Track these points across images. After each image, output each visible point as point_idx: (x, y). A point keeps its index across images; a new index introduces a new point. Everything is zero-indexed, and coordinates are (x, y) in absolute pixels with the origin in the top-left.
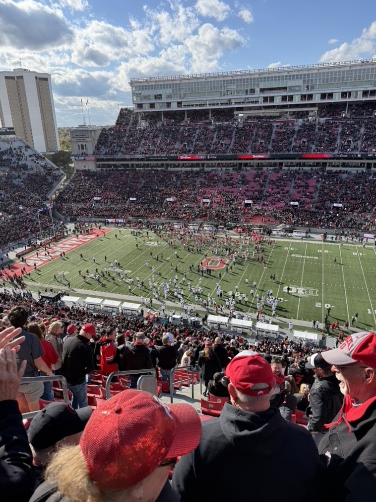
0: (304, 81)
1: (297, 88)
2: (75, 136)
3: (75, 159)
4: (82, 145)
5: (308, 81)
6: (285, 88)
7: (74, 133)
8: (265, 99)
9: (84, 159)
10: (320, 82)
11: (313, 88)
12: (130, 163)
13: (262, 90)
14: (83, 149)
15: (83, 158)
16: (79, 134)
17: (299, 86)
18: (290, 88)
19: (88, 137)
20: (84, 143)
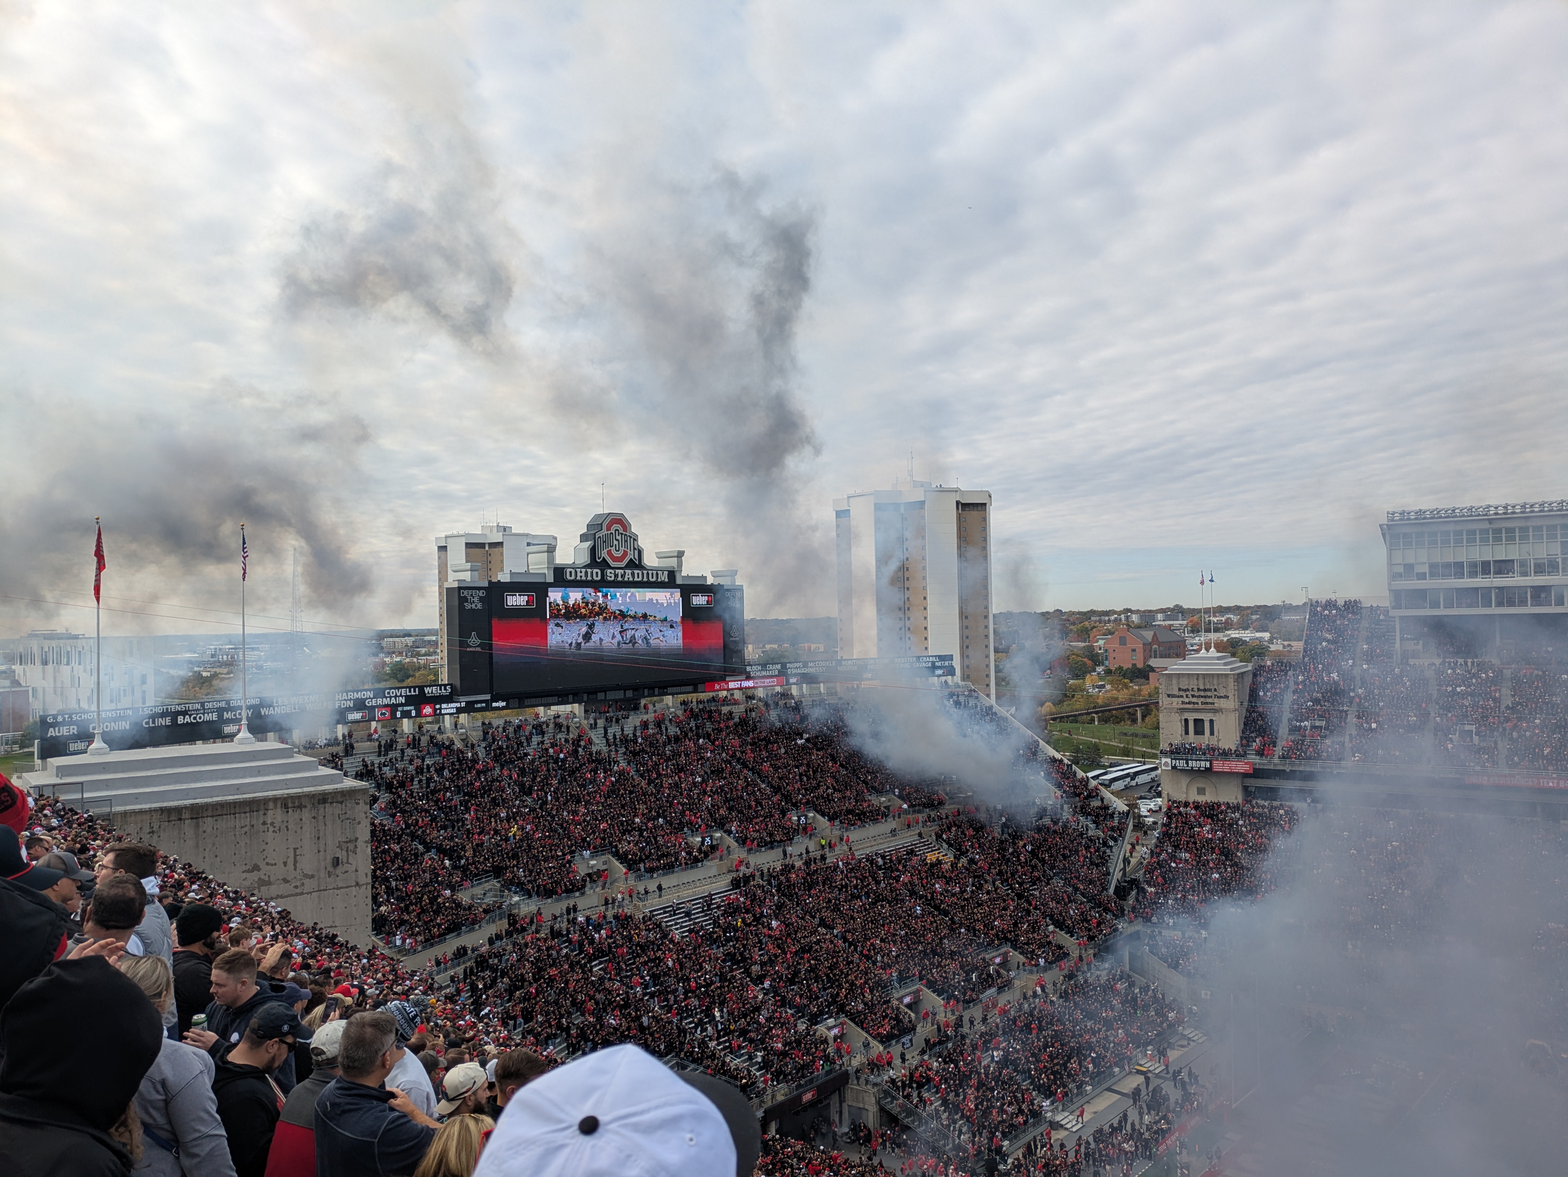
2: (1176, 692)
3: (1174, 768)
4: (1198, 723)
7: (1174, 682)
9: (1209, 770)
14: (1199, 731)
15: (1203, 764)
16: (1193, 684)
19: (1227, 697)
20: (1206, 717)
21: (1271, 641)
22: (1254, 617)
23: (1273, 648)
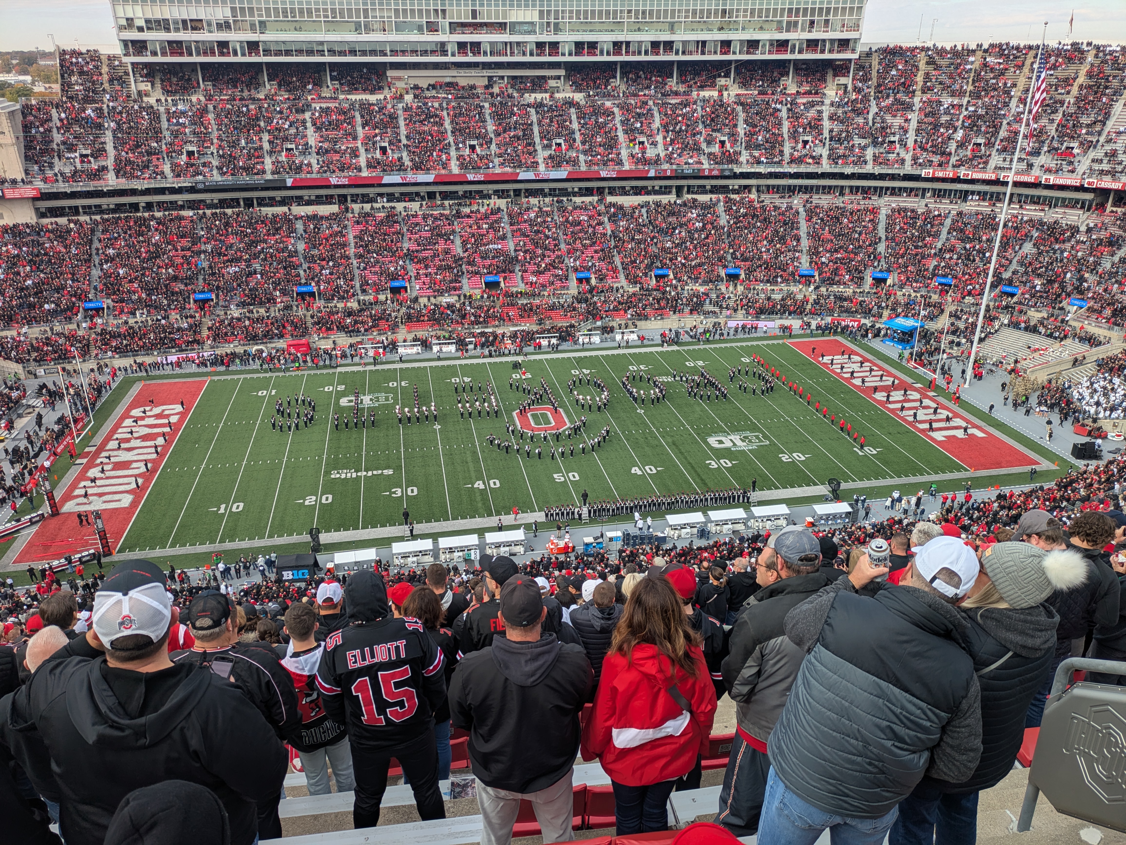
0: (541, 12)
1: (526, 28)
5: (548, 12)
6: (502, 27)
8: (462, 46)
10: (571, 18)
11: (557, 29)
12: (142, 200)
13: (454, 27)
17: (532, 23)
18: (513, 24)
21: (33, 83)
22: (14, 62)
23: (36, 89)
